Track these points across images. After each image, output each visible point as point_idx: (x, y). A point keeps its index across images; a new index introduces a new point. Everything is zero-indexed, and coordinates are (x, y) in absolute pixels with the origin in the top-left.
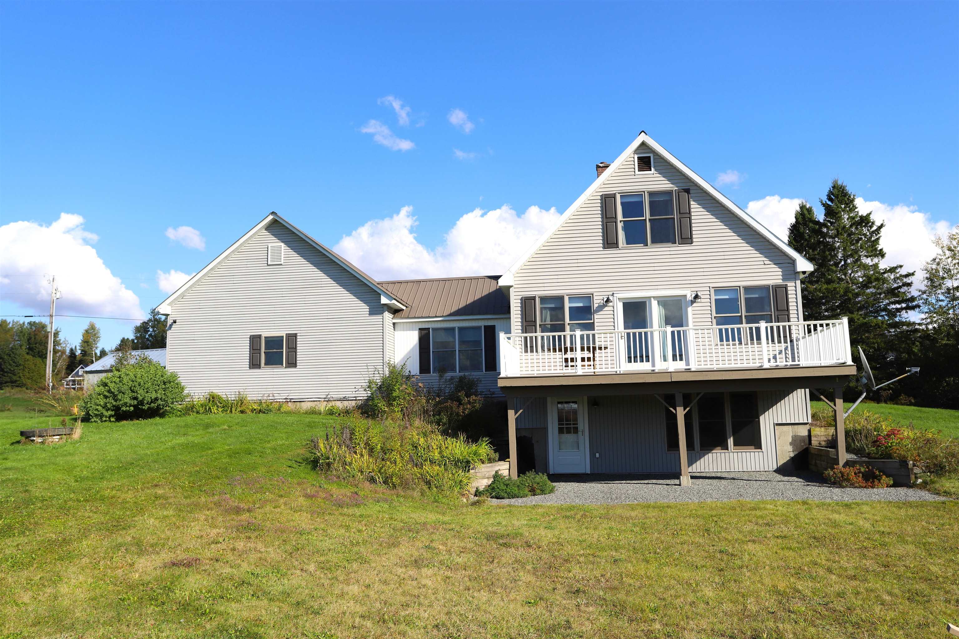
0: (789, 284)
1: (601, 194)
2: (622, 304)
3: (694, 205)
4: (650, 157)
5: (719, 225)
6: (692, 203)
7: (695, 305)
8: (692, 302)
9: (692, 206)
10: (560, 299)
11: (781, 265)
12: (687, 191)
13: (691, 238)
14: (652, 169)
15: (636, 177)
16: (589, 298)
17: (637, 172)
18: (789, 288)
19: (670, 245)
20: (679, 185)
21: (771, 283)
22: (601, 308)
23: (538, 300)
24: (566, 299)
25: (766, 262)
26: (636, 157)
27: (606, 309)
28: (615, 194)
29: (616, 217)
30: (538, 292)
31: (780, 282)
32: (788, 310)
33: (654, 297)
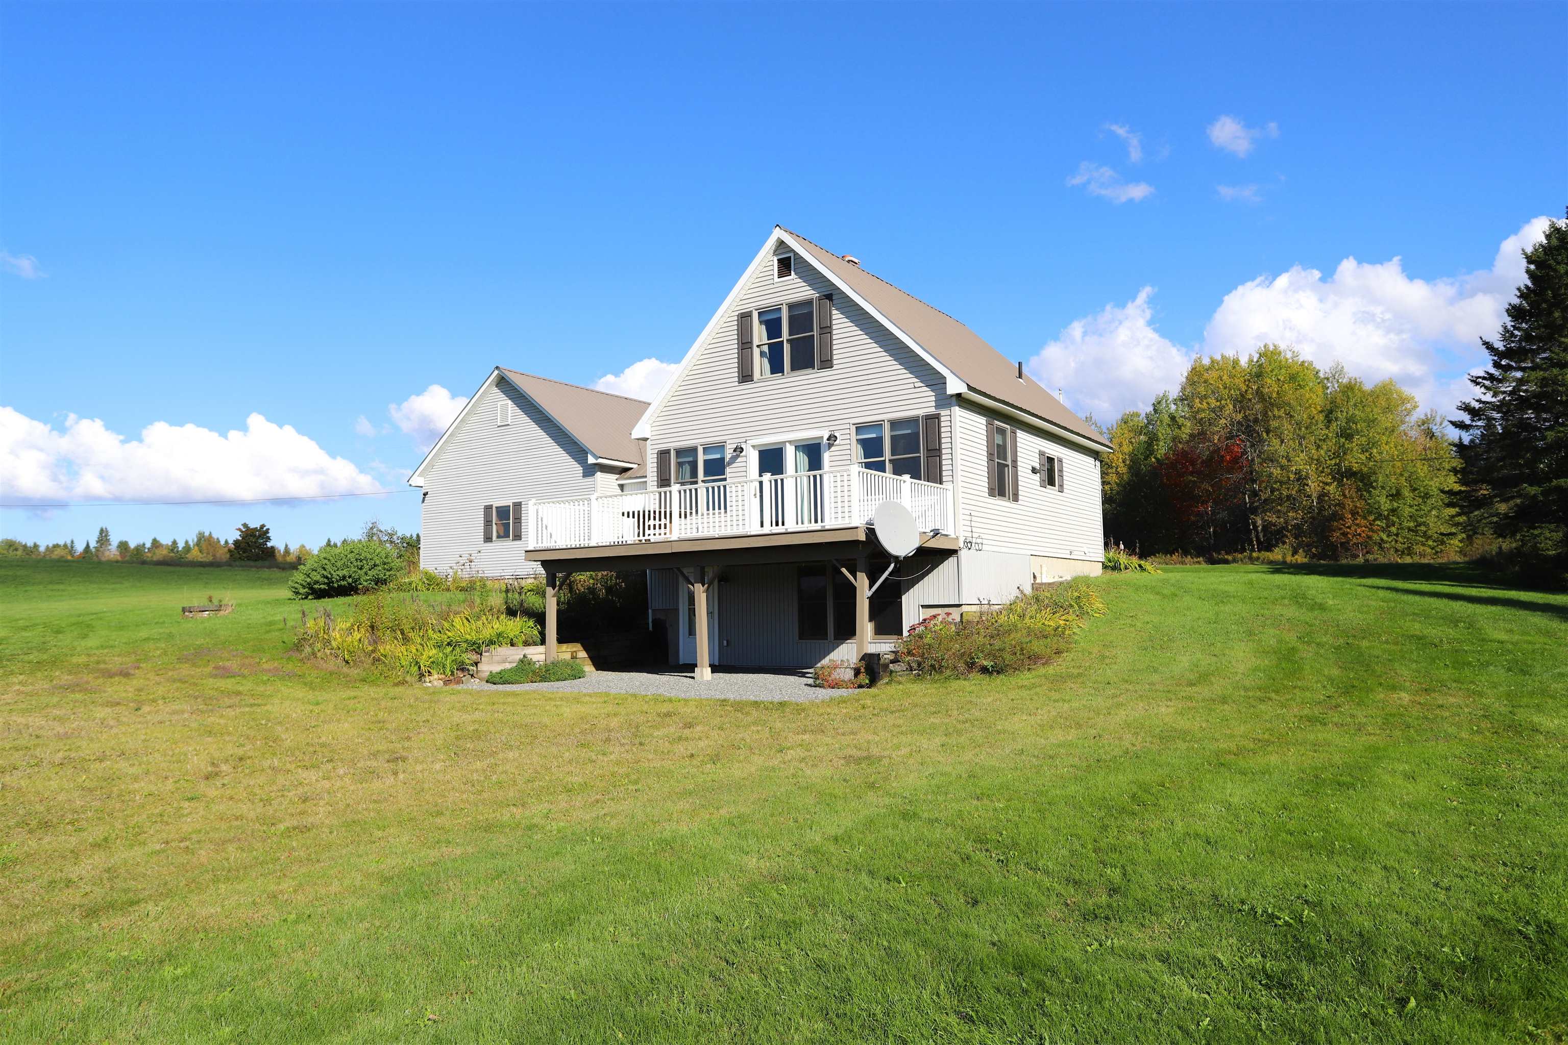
0: (943, 413)
1: (737, 313)
2: (757, 453)
3: (836, 314)
4: (790, 257)
5: (865, 339)
6: (834, 312)
7: (833, 449)
8: (830, 446)
9: (834, 317)
10: (693, 450)
11: (934, 387)
12: (829, 297)
13: (831, 360)
14: (793, 273)
15: (776, 285)
16: (721, 447)
17: (776, 279)
18: (942, 419)
19: (810, 371)
20: (820, 290)
21: (921, 412)
22: (734, 459)
23: (673, 453)
24: (700, 451)
25: (917, 385)
26: (775, 259)
27: (739, 460)
28: (751, 312)
29: (751, 343)
30: (673, 443)
31: (932, 410)
32: (940, 450)
33: (790, 442)
